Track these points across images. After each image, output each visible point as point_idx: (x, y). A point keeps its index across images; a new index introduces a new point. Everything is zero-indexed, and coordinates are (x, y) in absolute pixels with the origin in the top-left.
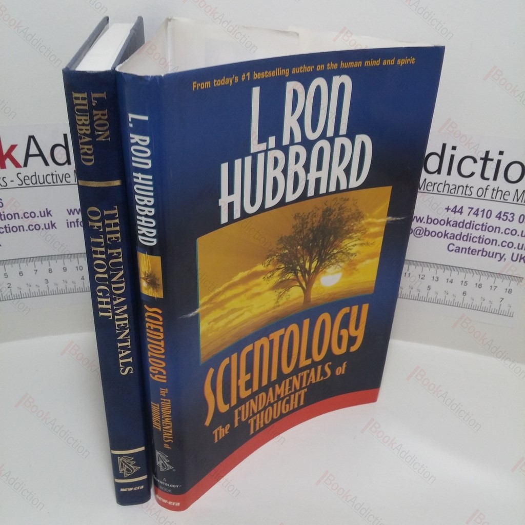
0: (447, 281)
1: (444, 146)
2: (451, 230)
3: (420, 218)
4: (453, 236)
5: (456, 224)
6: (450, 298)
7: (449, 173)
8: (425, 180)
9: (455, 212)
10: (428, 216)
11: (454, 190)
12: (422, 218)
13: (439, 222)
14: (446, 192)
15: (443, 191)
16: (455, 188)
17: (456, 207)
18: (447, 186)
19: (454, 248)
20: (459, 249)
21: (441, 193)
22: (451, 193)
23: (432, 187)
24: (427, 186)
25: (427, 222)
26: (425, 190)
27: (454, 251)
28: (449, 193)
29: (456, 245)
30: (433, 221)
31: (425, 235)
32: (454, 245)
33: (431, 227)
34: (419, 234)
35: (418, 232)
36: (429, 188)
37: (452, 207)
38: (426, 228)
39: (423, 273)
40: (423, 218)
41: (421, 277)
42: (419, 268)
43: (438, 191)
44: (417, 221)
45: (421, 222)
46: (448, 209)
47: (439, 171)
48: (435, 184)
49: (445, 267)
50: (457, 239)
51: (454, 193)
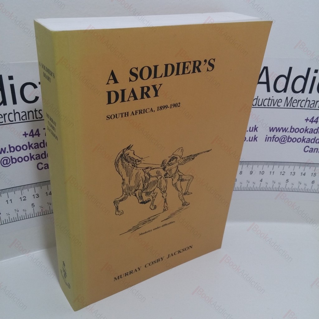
0: (301, 174)
1: (309, 69)
2: (307, 136)
3: (285, 128)
4: (309, 141)
5: (312, 131)
6: (302, 186)
7: (310, 92)
8: (292, 98)
9: (312, 122)
10: (292, 126)
11: (313, 104)
12: (286, 129)
13: (299, 130)
14: (306, 107)
15: (305, 107)
16: (314, 103)
17: (313, 118)
18: (308, 102)
19: (309, 149)
20: (312, 150)
21: (303, 108)
22: (310, 107)
23: (297, 103)
24: (293, 103)
25: (290, 132)
26: (291, 107)
27: (308, 151)
28: (309, 108)
29: (310, 147)
30: (295, 130)
31: (288, 141)
32: (309, 147)
33: (293, 135)
34: (284, 141)
35: (283, 140)
36: (294, 104)
37: (310, 118)
38: (289, 136)
39: (284, 171)
40: (288, 128)
41: (282, 173)
42: (281, 167)
43: (301, 107)
44: (283, 131)
45: (286, 132)
46: (307, 120)
47: (303, 91)
48: (299, 101)
49: (300, 164)
50: (311, 143)
51: (313, 107)
